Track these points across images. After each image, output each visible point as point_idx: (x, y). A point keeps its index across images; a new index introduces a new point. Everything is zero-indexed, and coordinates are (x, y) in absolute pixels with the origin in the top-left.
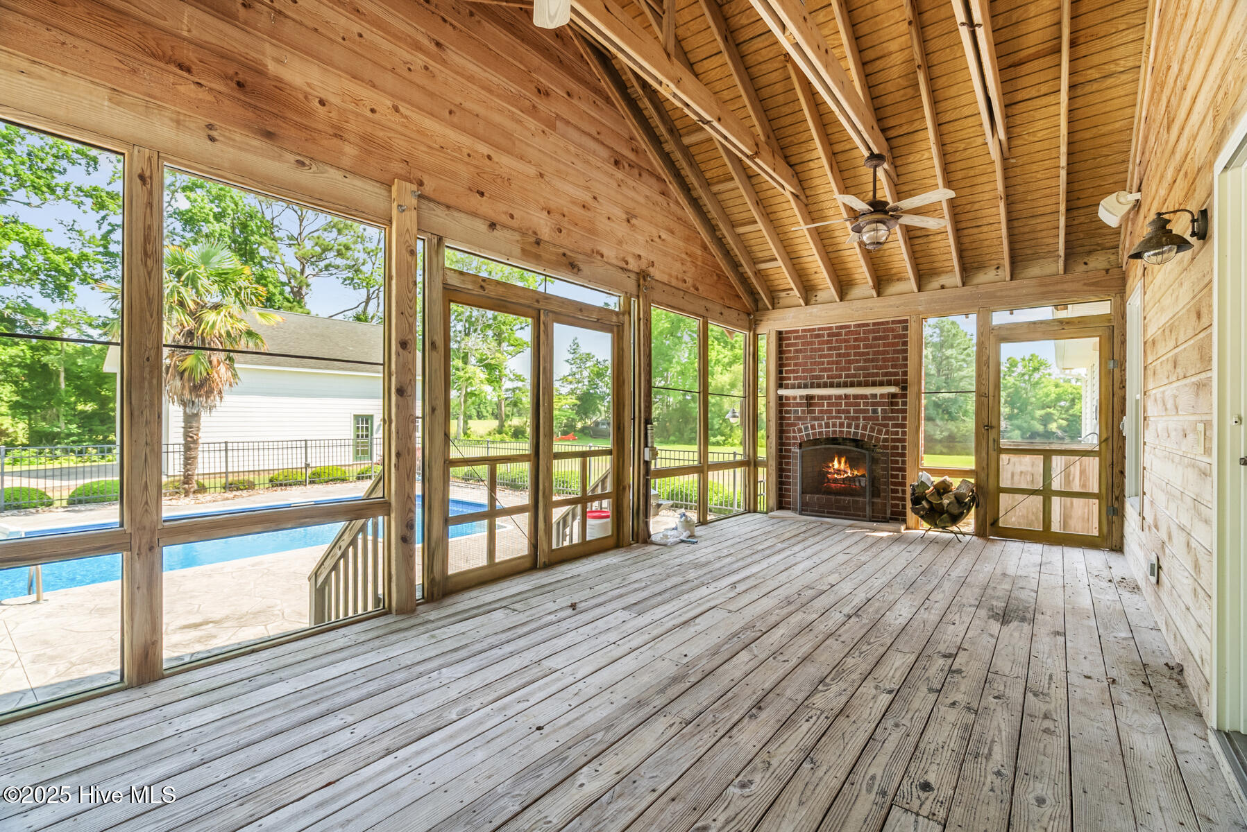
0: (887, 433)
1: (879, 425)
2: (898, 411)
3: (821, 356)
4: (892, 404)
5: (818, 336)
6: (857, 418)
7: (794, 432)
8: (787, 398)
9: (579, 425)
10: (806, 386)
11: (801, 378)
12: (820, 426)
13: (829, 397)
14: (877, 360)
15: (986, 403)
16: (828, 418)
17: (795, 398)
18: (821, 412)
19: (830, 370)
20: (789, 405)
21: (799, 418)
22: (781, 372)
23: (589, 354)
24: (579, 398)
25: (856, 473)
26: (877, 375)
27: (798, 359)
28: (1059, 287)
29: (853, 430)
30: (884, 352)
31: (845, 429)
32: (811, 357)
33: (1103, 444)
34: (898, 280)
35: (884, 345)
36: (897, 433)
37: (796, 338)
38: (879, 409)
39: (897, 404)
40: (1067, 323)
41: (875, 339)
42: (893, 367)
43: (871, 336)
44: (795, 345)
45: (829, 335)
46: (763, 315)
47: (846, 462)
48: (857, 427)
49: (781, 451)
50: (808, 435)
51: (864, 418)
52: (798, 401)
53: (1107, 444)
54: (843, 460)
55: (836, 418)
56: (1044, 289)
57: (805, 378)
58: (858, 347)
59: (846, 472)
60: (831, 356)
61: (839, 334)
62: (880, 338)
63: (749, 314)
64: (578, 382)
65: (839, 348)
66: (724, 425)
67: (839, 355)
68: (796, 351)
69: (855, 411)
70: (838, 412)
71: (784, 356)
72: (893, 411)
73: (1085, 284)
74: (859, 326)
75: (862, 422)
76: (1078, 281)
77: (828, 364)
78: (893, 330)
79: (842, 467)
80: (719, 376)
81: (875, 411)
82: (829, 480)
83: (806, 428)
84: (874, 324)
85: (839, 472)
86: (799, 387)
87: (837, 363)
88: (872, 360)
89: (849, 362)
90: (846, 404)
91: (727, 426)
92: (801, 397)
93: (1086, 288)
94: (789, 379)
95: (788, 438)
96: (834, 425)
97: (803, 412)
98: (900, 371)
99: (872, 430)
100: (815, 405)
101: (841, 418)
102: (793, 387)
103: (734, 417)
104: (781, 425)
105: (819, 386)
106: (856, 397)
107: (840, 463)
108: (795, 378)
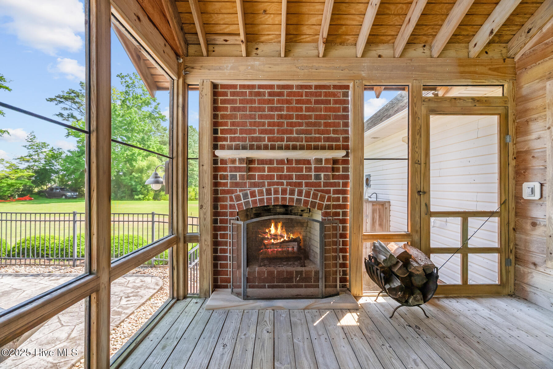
0: (329, 200)
1: (322, 191)
2: (339, 177)
3: (261, 117)
4: (333, 170)
5: (258, 94)
6: (300, 185)
7: (231, 200)
8: (223, 161)
9: (36, 190)
10: (244, 148)
11: (239, 139)
12: (261, 193)
13: (270, 162)
14: (319, 124)
15: (419, 170)
16: (269, 184)
17: (233, 161)
18: (261, 177)
19: (272, 132)
20: (225, 170)
21: (237, 185)
22: (215, 132)
23: (44, 143)
24: (36, 172)
25: (292, 236)
26: (319, 139)
27: (236, 117)
28: (472, 69)
29: (296, 197)
30: (325, 117)
31: (288, 196)
32: (251, 117)
33: (503, 206)
34: (341, 44)
35: (326, 110)
36: (338, 199)
37: (233, 94)
38: (322, 174)
39: (338, 170)
40: (478, 101)
41: (317, 102)
42: (335, 132)
43: (313, 99)
44: (233, 101)
45: (270, 94)
46: (194, 62)
47: (282, 227)
48: (300, 193)
49: (215, 221)
50: (247, 203)
51: (307, 185)
52: (237, 165)
53: (505, 206)
54: (280, 226)
55: (278, 184)
56: (462, 69)
57: (244, 139)
58: (301, 109)
59: (283, 237)
60: (272, 117)
61: (280, 94)
62: (322, 102)
63: (177, 55)
64: (35, 161)
65: (281, 109)
66: (143, 189)
67: (280, 117)
68: (234, 109)
69: (298, 177)
70: (280, 177)
71: (220, 113)
72: (334, 177)
73: (490, 69)
74: (302, 87)
75: (304, 189)
76: (485, 66)
77: (269, 126)
78: (334, 95)
79: (279, 231)
80: (140, 162)
81: (318, 177)
82: (265, 245)
83: (245, 196)
84: (317, 87)
85: (275, 237)
86: (237, 148)
87: (279, 124)
88: (315, 124)
89: (291, 125)
90: (289, 170)
91: (145, 190)
92: (241, 160)
93: (490, 72)
94: (225, 139)
95: (225, 207)
96: (276, 192)
97: (242, 177)
98: (341, 136)
99: (315, 196)
100: (255, 169)
101: (282, 184)
102: (230, 148)
103: (157, 182)
104: (215, 192)
105: (259, 148)
106: (298, 161)
107: (276, 228)
108: (233, 139)
